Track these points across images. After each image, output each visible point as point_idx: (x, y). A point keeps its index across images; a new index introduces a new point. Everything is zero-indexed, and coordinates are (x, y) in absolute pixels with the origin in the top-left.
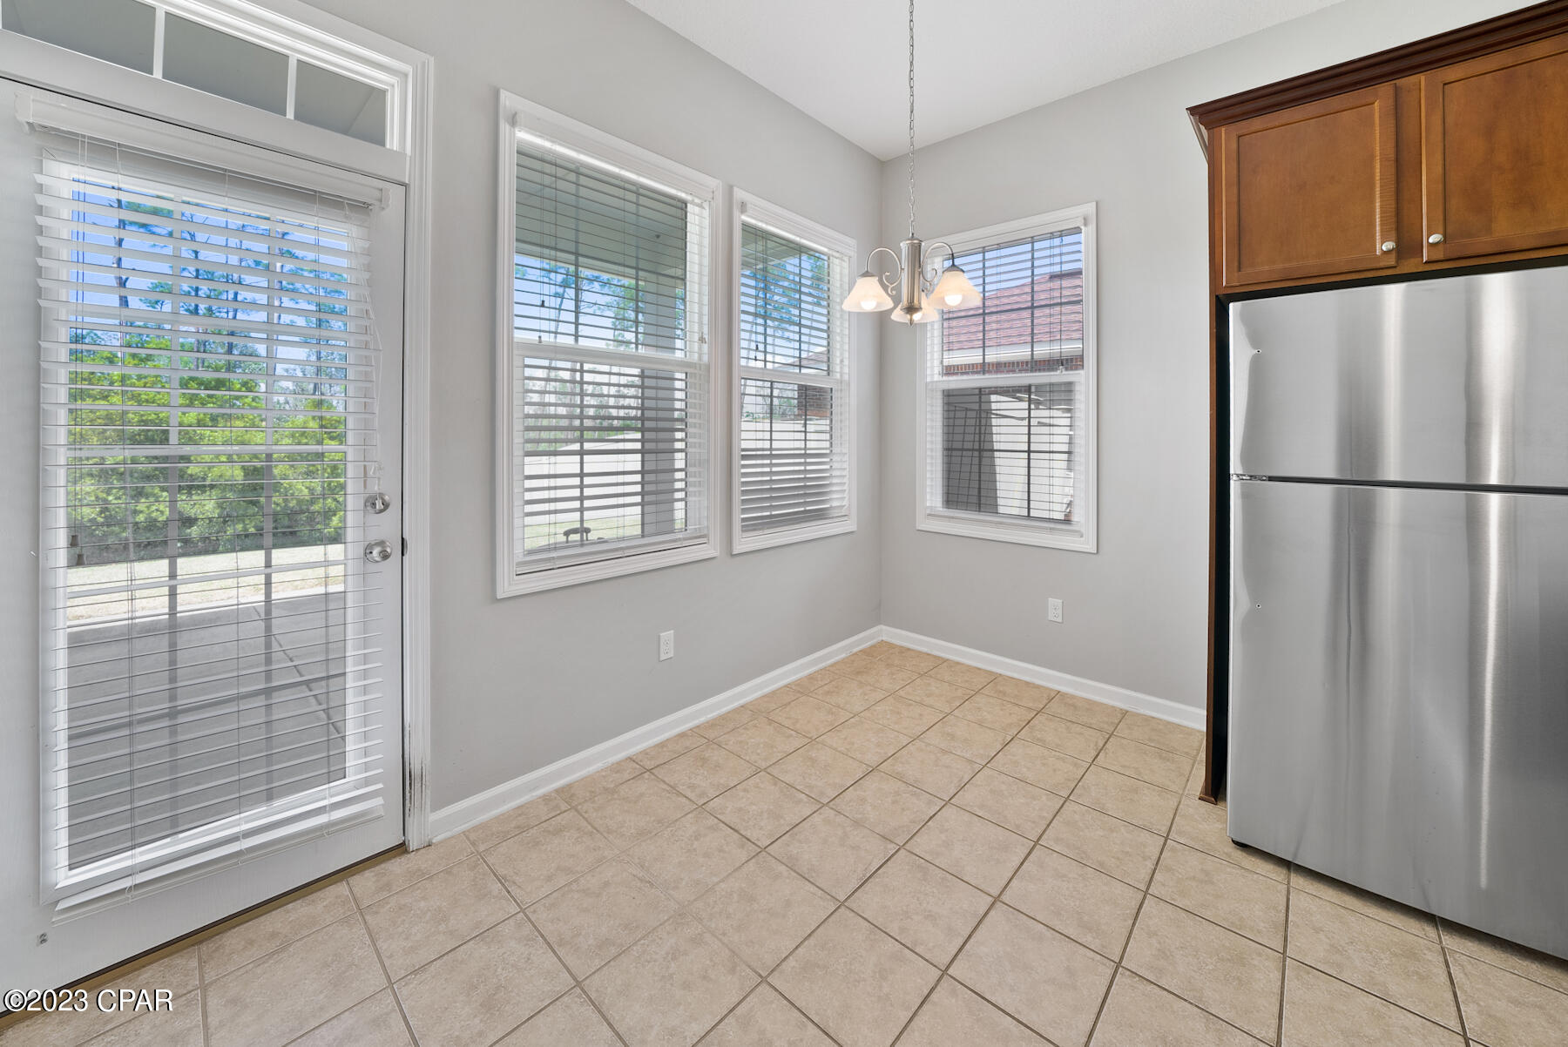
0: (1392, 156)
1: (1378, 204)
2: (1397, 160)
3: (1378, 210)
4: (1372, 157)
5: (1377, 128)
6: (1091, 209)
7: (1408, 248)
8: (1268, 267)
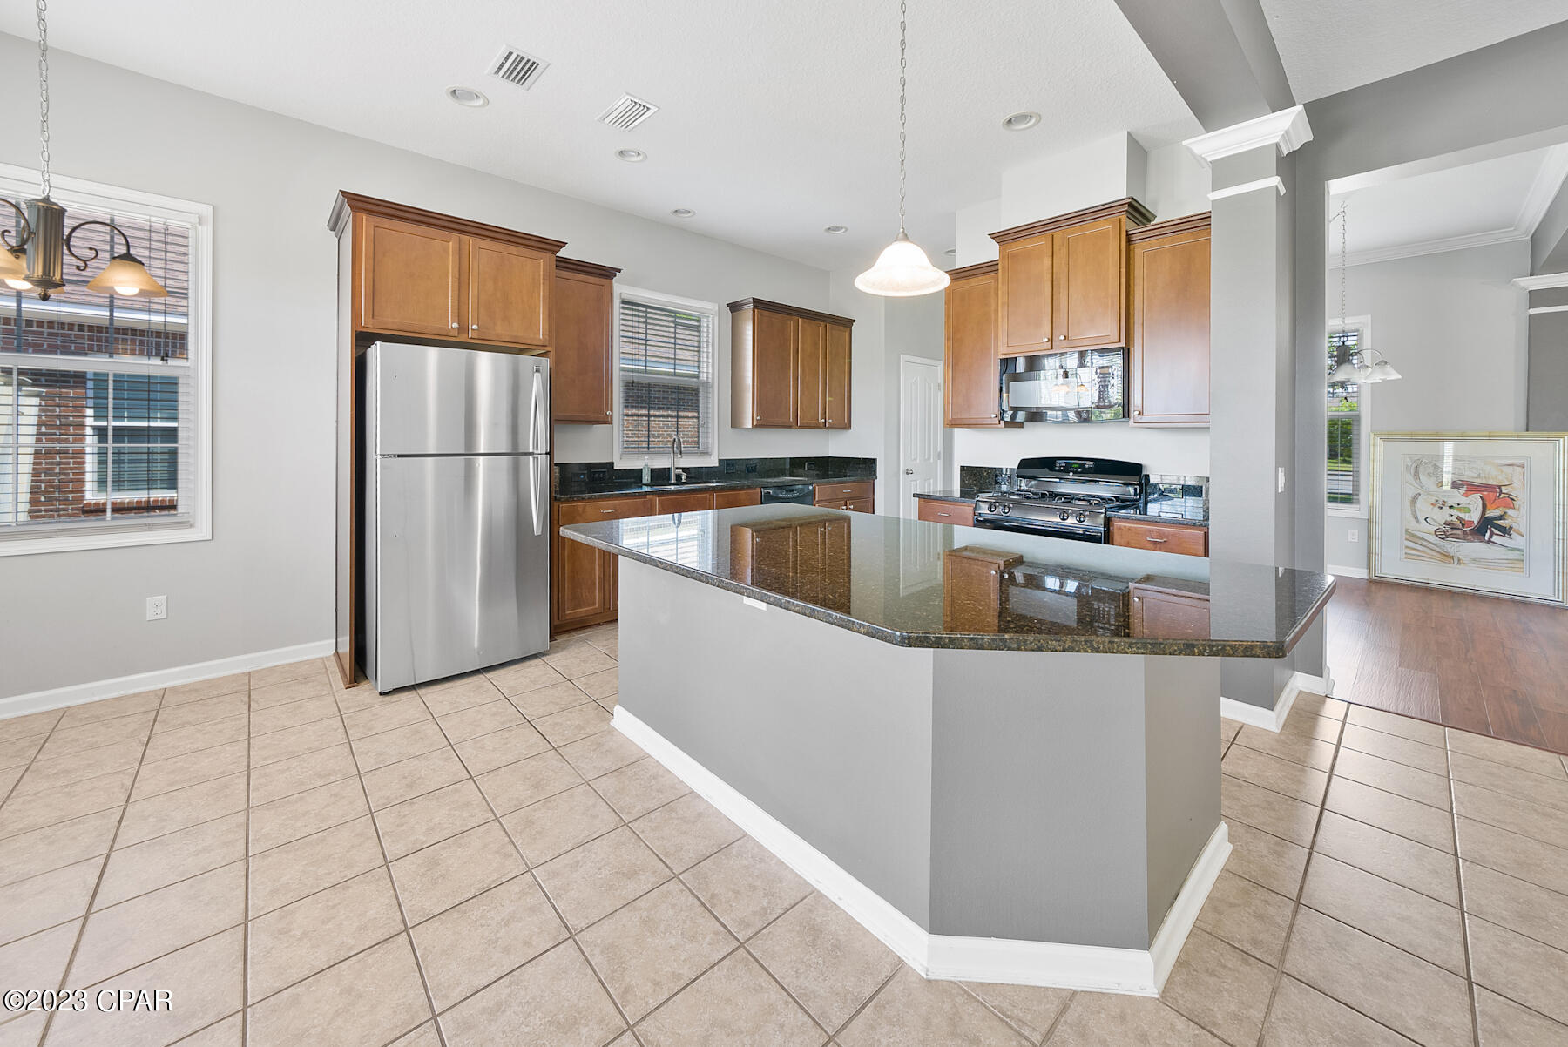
0: (457, 276)
1: (450, 300)
2: (459, 279)
3: (450, 304)
4: (448, 272)
5: (451, 257)
6: (207, 211)
7: (463, 328)
8: (391, 320)
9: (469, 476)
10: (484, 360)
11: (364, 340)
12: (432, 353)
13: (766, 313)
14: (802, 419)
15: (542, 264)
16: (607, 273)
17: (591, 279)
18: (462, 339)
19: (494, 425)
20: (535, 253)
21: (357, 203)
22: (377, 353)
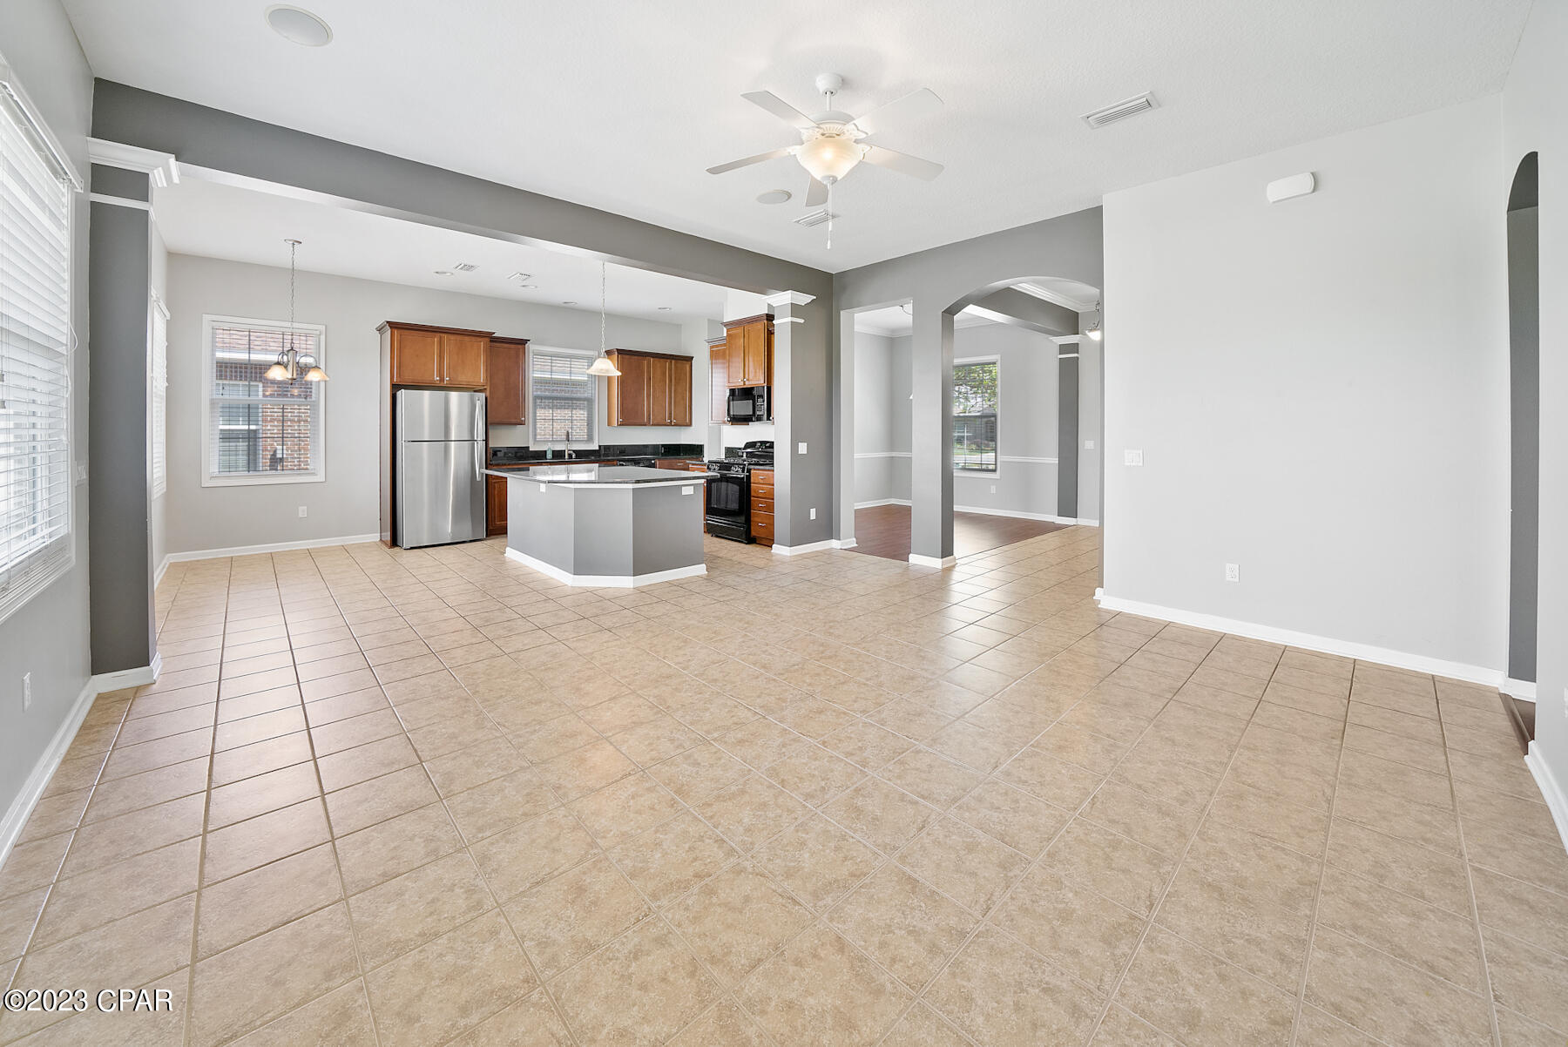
0: (439, 354)
1: (435, 366)
2: (440, 357)
3: (435, 368)
4: (435, 353)
5: (436, 347)
6: (323, 328)
7: (442, 380)
8: (408, 378)
9: (446, 451)
10: (454, 395)
11: (395, 388)
12: (426, 393)
13: (627, 357)
14: (654, 419)
15: (482, 344)
16: (523, 342)
17: (513, 346)
18: (442, 385)
19: (459, 426)
20: (479, 339)
21: (393, 325)
22: (402, 394)
